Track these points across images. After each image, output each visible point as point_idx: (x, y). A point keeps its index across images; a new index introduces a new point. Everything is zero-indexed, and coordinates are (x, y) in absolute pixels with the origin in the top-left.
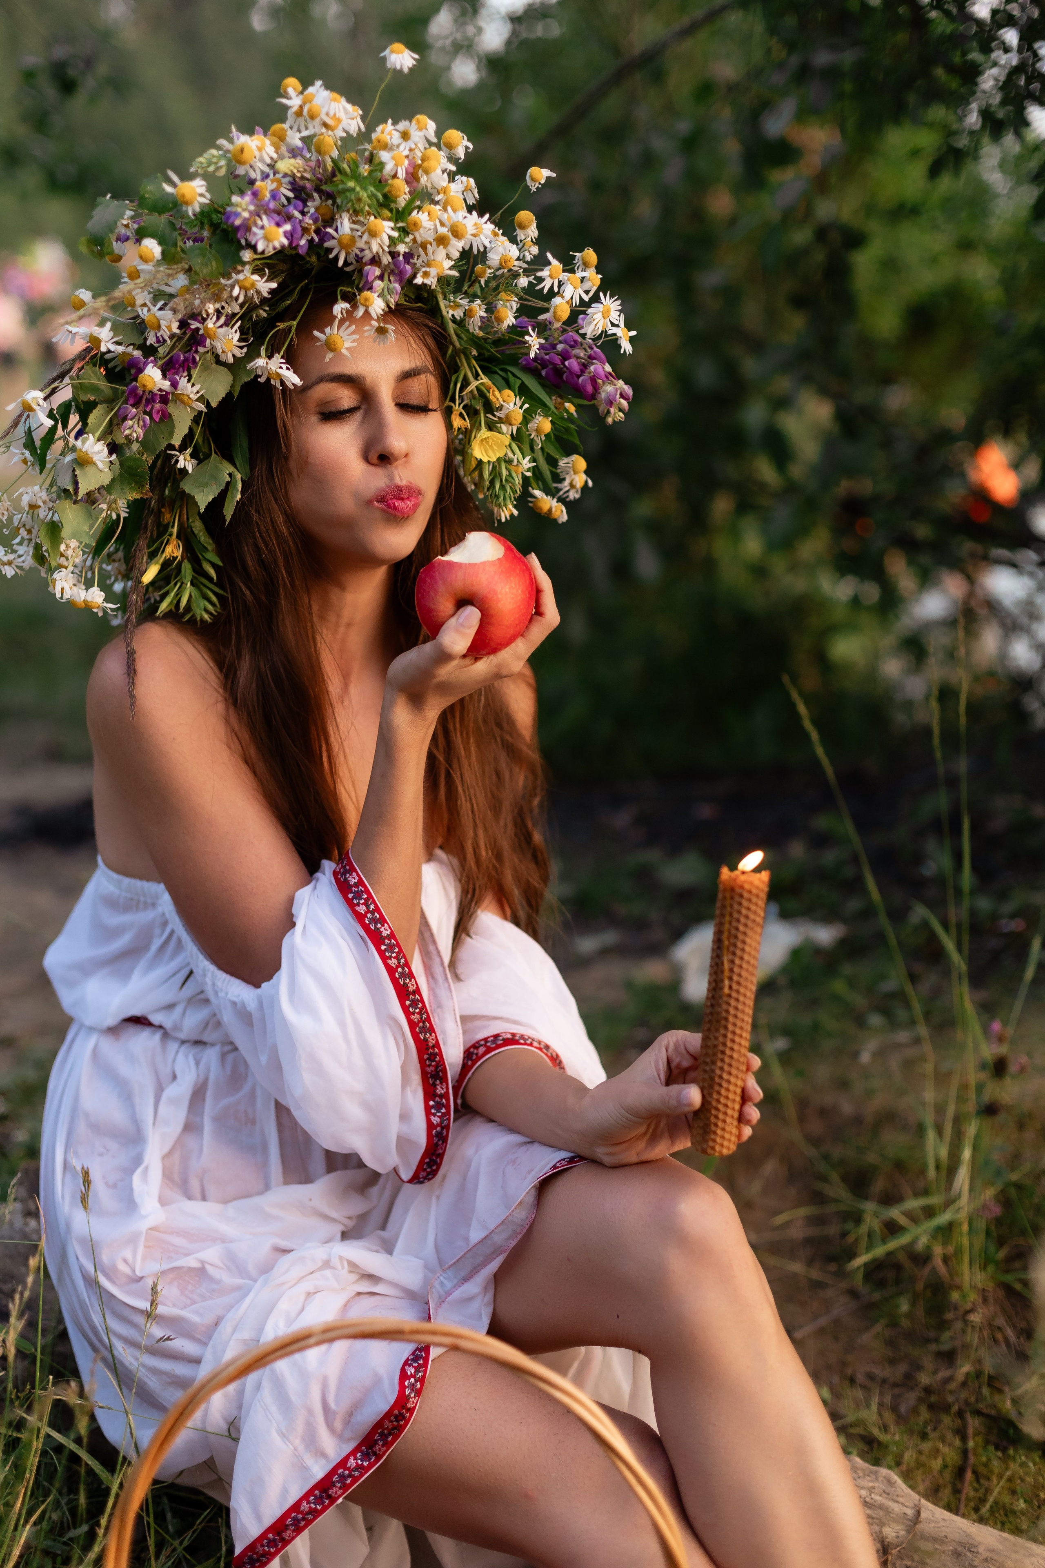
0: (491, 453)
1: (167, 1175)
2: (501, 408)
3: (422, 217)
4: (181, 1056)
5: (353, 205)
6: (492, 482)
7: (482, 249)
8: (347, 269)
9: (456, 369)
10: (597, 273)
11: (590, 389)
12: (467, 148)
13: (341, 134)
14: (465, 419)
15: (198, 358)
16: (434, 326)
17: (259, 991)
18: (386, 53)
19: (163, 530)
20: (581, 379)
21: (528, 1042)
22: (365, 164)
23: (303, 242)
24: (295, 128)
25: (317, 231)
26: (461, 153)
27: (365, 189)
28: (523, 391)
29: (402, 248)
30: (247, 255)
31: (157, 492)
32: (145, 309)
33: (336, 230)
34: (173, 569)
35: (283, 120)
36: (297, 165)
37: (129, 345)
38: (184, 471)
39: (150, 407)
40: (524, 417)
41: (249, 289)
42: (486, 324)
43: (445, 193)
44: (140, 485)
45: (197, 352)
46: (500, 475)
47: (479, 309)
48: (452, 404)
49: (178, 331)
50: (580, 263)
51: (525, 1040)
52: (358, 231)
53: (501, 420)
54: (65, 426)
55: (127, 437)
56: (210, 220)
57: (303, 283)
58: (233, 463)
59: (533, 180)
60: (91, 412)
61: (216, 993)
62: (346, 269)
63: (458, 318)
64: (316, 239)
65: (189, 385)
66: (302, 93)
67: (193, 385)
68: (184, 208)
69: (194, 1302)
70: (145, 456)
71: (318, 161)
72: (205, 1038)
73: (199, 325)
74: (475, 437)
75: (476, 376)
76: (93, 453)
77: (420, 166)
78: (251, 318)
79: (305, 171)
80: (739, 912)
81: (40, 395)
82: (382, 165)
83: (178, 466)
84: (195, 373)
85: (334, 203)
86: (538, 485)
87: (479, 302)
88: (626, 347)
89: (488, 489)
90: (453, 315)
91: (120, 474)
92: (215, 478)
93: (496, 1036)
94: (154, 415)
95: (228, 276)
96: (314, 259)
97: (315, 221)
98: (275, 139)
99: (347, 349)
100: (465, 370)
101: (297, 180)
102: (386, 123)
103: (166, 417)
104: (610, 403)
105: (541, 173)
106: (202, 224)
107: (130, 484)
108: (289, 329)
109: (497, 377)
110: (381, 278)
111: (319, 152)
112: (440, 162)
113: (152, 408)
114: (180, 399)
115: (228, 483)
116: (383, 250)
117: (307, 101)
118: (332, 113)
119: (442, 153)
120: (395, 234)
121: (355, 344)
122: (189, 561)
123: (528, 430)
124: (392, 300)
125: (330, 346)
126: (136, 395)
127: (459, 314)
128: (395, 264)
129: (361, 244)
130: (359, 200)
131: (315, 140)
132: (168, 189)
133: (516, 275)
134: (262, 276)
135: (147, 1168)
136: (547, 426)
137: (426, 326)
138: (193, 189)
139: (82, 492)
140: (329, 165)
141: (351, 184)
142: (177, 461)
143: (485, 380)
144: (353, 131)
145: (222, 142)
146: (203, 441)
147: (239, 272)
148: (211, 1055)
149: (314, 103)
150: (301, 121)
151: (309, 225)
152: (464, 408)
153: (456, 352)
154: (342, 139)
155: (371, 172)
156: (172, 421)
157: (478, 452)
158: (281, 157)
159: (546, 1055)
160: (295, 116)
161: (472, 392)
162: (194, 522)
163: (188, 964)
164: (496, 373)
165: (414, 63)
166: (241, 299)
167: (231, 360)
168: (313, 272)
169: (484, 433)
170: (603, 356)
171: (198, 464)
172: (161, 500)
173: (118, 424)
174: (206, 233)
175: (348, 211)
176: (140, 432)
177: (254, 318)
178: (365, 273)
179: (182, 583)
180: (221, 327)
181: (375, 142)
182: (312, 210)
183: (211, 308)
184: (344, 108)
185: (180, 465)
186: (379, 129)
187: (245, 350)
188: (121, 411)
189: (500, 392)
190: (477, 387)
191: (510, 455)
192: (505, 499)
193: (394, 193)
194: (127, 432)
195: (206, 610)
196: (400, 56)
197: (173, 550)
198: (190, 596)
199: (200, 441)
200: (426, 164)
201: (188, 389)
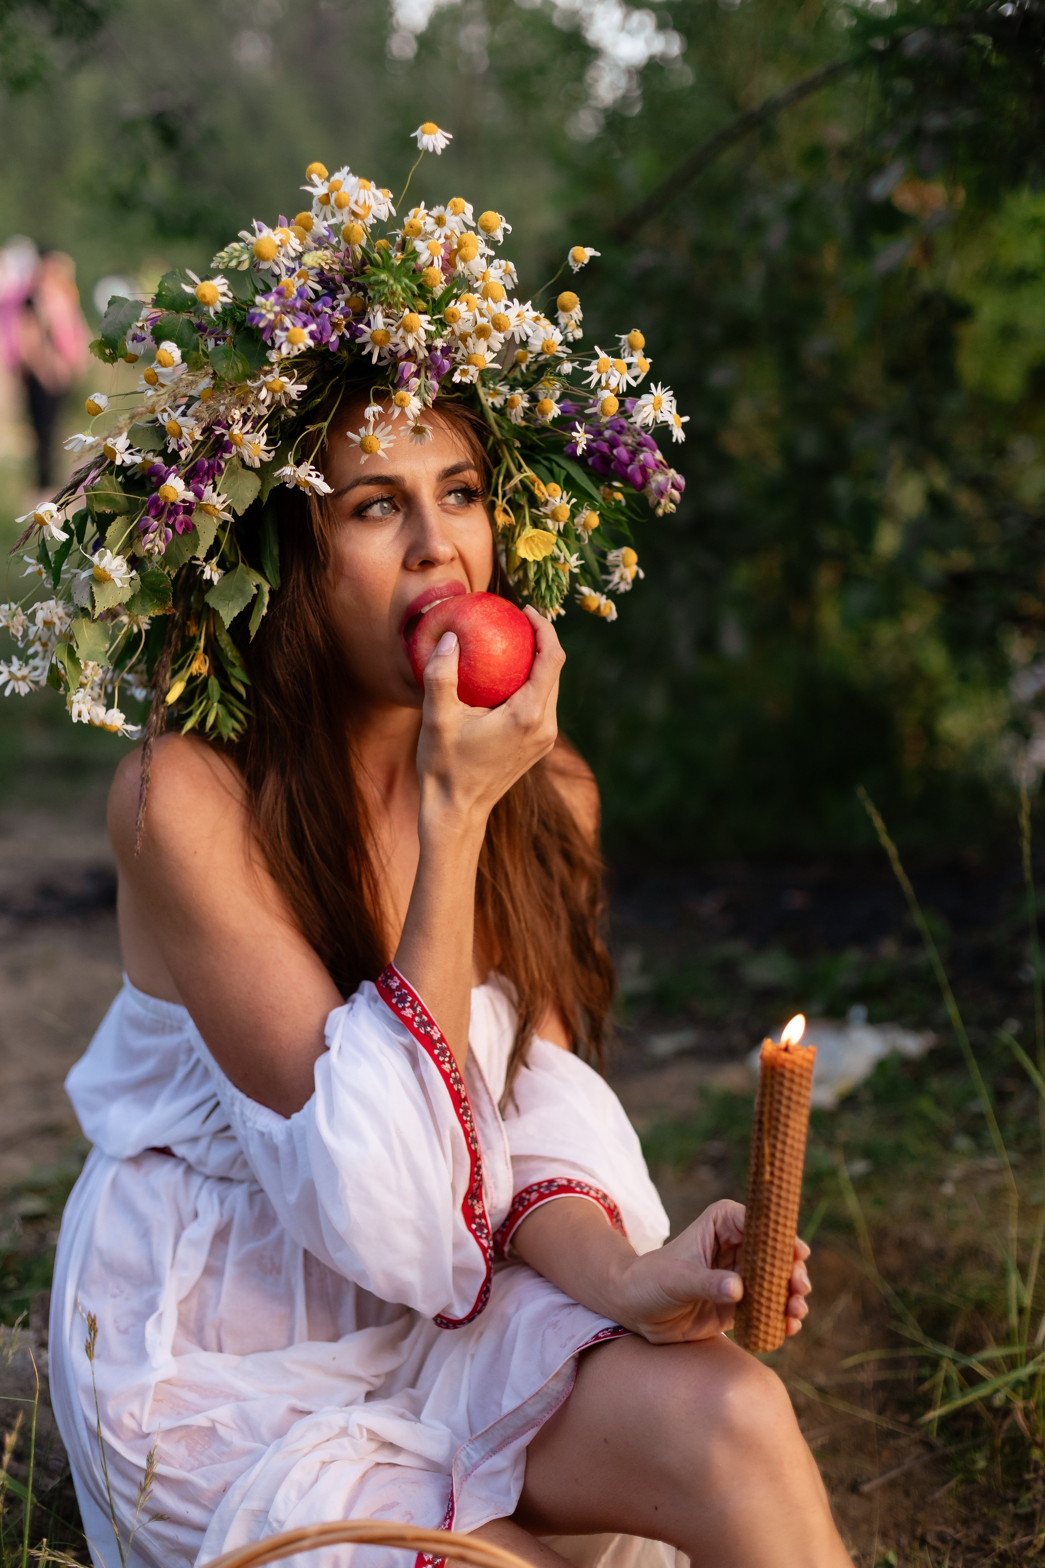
0: (537, 552)
1: (182, 1323)
2: (546, 503)
3: (459, 308)
4: (204, 1193)
5: (387, 298)
6: (538, 582)
7: (524, 339)
8: (381, 364)
9: (498, 461)
10: (645, 356)
11: (639, 478)
12: (505, 230)
13: (371, 221)
14: (508, 514)
15: (223, 465)
16: (475, 418)
17: (288, 1122)
18: (418, 133)
19: (189, 644)
20: (630, 468)
21: (585, 1190)
22: (398, 251)
23: (333, 338)
24: (321, 217)
25: (348, 326)
26: (499, 236)
27: (398, 280)
28: (569, 484)
29: (439, 343)
30: (273, 356)
31: (181, 603)
32: (165, 415)
33: (368, 324)
34: (197, 686)
35: (309, 208)
36: (325, 258)
37: (148, 452)
38: (210, 582)
39: (172, 519)
40: (571, 511)
41: (277, 392)
42: (528, 413)
43: (483, 279)
44: (163, 602)
45: (221, 457)
46: (546, 574)
47: (521, 400)
48: (495, 499)
49: (201, 438)
50: (627, 346)
51: (582, 1188)
52: (392, 325)
53: (546, 516)
54: (80, 541)
55: (148, 551)
56: (233, 318)
57: (334, 380)
58: (261, 571)
59: (575, 260)
60: (110, 525)
61: (244, 1123)
62: (379, 364)
63: (498, 406)
64: (348, 335)
65: (215, 494)
66: (328, 179)
67: (219, 495)
68: (205, 309)
69: (202, 1465)
70: (168, 568)
71: (347, 250)
72: (232, 1175)
73: (224, 431)
74: (519, 535)
75: (519, 468)
76: (111, 570)
77: (457, 251)
78: (280, 417)
79: (334, 262)
80: (781, 1093)
81: (53, 507)
82: (415, 255)
83: (204, 577)
84: (220, 481)
85: (366, 294)
86: (586, 580)
87: (520, 391)
88: (679, 435)
89: (534, 589)
90: (493, 403)
91: (141, 590)
92: (242, 591)
93: (551, 1182)
94: (177, 527)
95: (254, 377)
96: (345, 354)
97: (346, 316)
98: (300, 228)
99: (383, 450)
100: (508, 462)
101: (325, 272)
102: (419, 207)
103: (190, 528)
104: (661, 493)
105: (583, 253)
106: (225, 323)
107: (152, 600)
108: (320, 431)
109: (540, 467)
110: (417, 374)
111: (348, 241)
112: (478, 246)
113: (175, 520)
114: (205, 510)
115: (255, 597)
116: (419, 344)
117: (334, 189)
118: (361, 202)
119: (479, 237)
120: (432, 328)
121: (392, 445)
122: (216, 677)
123: (574, 525)
124: (430, 399)
125: (364, 448)
126: (158, 506)
127: (499, 401)
128: (432, 360)
129: (396, 339)
130: (393, 293)
131: (343, 227)
132: (188, 289)
133: (558, 360)
134: (291, 379)
135: (161, 1315)
136: (594, 520)
137: (467, 418)
138: (214, 288)
139: (100, 608)
140: (359, 254)
141: (383, 276)
142: (203, 572)
143: (529, 473)
144: (384, 216)
145: (244, 234)
146: (230, 549)
147: (266, 373)
148: (238, 1194)
149: (341, 191)
150: (327, 209)
151: (340, 320)
152: (507, 503)
153: (498, 443)
154: (372, 226)
155: (404, 261)
156: (197, 532)
157: (523, 551)
158: (308, 250)
159: (603, 1206)
160: (320, 205)
161: (516, 485)
162: (220, 635)
163: (214, 1095)
164: (538, 462)
165: (448, 143)
166: (268, 402)
167: (257, 464)
168: (345, 368)
169: (529, 531)
170: (653, 442)
171: (224, 574)
172: (187, 615)
173: (139, 537)
174: (228, 332)
175: (381, 304)
176: (162, 545)
177: (283, 418)
178: (400, 369)
179: (209, 699)
180: (247, 433)
181: (407, 228)
182: (342, 304)
183: (237, 414)
184: (374, 195)
185: (207, 576)
186: (412, 213)
187: (273, 454)
188: (142, 523)
189: (545, 485)
190: (521, 481)
191: (557, 551)
192: (551, 600)
193: (430, 283)
194: (148, 546)
195: (234, 730)
196: (433, 136)
197: (200, 666)
198: (217, 714)
199: (227, 550)
200: (463, 251)
201: (214, 499)
